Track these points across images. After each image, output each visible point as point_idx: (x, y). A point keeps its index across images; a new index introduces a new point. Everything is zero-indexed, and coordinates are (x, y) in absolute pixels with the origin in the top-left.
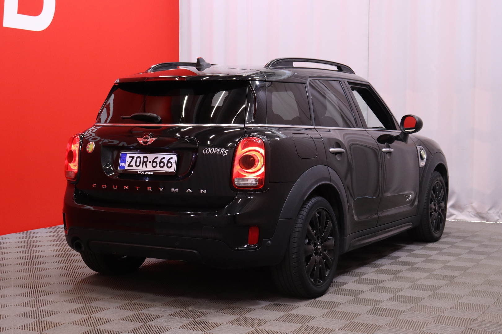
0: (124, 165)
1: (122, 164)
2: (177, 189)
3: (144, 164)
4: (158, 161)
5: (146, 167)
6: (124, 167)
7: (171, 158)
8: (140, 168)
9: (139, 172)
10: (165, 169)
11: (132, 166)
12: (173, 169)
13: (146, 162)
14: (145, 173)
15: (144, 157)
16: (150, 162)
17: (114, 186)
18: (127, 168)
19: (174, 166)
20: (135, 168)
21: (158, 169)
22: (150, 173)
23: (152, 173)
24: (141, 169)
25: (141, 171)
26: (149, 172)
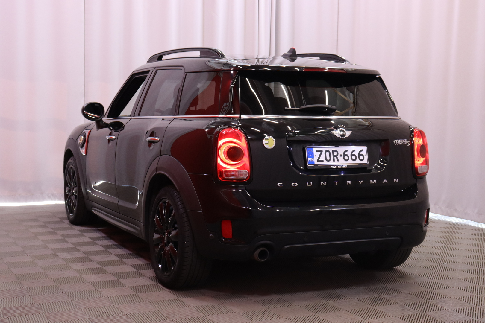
0: (312, 160)
1: (310, 159)
2: (375, 181)
3: (335, 158)
4: (349, 153)
5: (338, 161)
6: (313, 162)
7: (362, 151)
8: (331, 162)
9: (331, 166)
10: (358, 162)
11: (322, 161)
12: (366, 161)
13: (336, 156)
14: (339, 167)
15: (333, 151)
16: (341, 156)
17: (307, 183)
18: (316, 163)
19: (366, 158)
20: (325, 163)
21: (350, 162)
22: (343, 167)
23: (346, 167)
24: (333, 163)
25: (334, 166)
26: (343, 165)
